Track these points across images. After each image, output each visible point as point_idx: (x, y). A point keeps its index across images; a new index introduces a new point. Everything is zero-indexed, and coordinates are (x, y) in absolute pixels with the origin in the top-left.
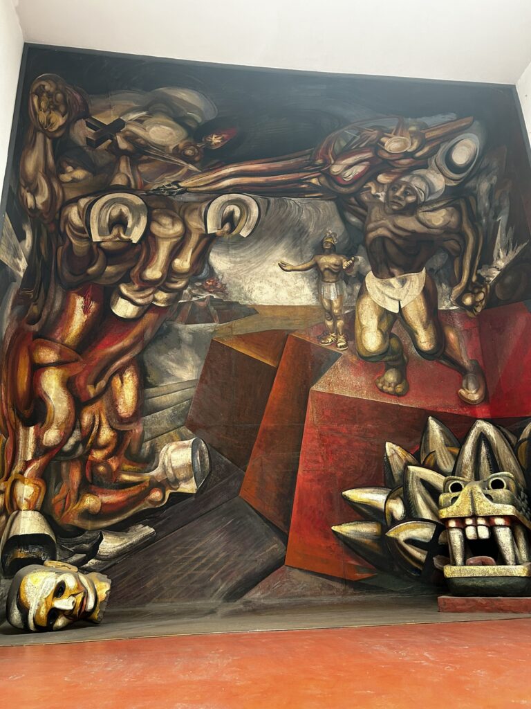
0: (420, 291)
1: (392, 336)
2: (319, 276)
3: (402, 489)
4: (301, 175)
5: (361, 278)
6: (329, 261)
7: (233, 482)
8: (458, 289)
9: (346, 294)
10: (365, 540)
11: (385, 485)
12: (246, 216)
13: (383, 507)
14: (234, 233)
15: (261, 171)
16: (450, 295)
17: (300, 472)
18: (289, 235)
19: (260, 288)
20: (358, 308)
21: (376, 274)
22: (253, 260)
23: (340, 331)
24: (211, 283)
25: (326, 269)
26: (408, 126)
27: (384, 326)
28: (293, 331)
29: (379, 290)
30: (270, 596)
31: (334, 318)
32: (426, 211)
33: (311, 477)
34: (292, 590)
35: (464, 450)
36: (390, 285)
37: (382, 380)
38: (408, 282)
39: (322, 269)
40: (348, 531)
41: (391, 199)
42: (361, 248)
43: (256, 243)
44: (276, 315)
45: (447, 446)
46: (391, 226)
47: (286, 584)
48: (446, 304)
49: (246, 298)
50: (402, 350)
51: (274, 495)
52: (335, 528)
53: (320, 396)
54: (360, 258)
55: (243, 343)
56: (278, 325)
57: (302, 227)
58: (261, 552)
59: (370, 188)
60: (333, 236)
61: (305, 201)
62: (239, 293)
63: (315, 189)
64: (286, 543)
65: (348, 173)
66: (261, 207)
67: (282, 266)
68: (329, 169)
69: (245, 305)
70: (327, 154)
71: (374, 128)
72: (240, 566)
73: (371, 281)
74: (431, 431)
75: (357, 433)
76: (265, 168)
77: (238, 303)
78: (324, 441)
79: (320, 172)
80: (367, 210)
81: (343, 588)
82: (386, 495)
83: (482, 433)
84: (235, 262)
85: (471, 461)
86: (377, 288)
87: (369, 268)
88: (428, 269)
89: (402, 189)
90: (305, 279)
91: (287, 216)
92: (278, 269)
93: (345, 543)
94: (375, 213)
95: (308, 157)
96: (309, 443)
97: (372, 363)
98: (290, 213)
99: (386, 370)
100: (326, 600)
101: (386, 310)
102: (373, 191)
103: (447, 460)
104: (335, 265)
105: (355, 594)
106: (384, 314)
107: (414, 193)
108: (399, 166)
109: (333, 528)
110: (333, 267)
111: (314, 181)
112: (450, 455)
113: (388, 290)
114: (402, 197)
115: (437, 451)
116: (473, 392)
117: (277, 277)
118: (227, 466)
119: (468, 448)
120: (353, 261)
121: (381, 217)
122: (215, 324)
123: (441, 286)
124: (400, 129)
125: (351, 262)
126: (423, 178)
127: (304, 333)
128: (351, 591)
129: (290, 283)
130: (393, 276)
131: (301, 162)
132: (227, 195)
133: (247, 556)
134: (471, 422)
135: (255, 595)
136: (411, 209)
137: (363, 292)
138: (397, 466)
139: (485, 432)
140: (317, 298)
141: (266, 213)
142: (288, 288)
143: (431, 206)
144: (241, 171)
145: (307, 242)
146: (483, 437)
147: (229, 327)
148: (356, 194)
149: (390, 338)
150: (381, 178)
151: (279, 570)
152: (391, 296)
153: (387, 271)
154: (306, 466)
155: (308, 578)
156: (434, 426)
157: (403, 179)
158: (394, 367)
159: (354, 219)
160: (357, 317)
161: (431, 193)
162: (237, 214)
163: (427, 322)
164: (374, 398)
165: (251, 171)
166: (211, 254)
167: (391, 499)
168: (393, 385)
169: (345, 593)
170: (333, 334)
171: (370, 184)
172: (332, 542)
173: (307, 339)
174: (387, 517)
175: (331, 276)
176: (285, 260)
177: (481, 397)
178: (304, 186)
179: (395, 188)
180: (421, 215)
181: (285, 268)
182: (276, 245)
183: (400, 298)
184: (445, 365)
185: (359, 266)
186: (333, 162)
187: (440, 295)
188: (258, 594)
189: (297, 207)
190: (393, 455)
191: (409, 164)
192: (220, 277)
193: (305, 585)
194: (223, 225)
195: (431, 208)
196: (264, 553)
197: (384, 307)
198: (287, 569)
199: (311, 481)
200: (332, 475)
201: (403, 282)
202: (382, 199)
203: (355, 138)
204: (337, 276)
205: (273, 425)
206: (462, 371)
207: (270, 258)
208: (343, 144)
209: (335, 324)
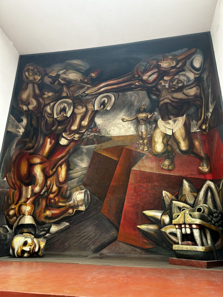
0: (183, 125)
1: (168, 145)
2: (138, 122)
3: (169, 211)
4: (131, 82)
5: (156, 121)
6: (142, 115)
7: (99, 207)
8: (200, 122)
9: (149, 129)
10: (151, 232)
11: (161, 209)
12: (109, 101)
13: (160, 218)
14: (105, 109)
15: (115, 83)
16: (197, 125)
17: (125, 203)
18: (126, 107)
19: (114, 130)
20: (154, 134)
21: (163, 119)
22: (111, 119)
23: (146, 144)
24: (95, 129)
25: (141, 119)
26: (167, 57)
27: (165, 141)
28: (126, 146)
29: (164, 126)
30: (110, 252)
31: (143, 139)
32: (187, 89)
33: (130, 205)
34: (120, 251)
35: (199, 194)
36: (169, 123)
37: (163, 164)
38: (177, 121)
39: (139, 119)
40: (144, 228)
41: (171, 86)
42: (157, 109)
43: (113, 112)
44: (119, 139)
45: (191, 192)
46: (170, 98)
47: (117, 248)
48: (195, 129)
49: (108, 134)
50: (173, 150)
51: (114, 212)
52: (139, 226)
53: (135, 172)
54: (156, 113)
55: (106, 152)
56: (120, 144)
57: (132, 103)
58: (108, 235)
59: (161, 83)
60: (144, 105)
61: (133, 92)
62: (105, 132)
63: (138, 87)
64: (118, 231)
65: (150, 78)
66: (116, 97)
67: (123, 120)
68: (142, 78)
69: (107, 137)
70: (138, 72)
71: (153, 60)
72: (100, 239)
73: (160, 122)
74: (184, 186)
75: (150, 187)
76: (116, 82)
77: (104, 136)
78: (136, 190)
79: (139, 80)
80: (160, 92)
81: (141, 251)
82: (162, 213)
83: (209, 186)
84: (104, 120)
85: (203, 199)
86: (163, 125)
87: (160, 117)
88: (187, 115)
89: (176, 81)
90: (132, 124)
91: (126, 99)
92: (121, 121)
93: (143, 233)
94: (164, 93)
95: (131, 75)
96: (130, 191)
97: (159, 157)
98: (127, 98)
99: (165, 160)
100: (133, 256)
101: (166, 135)
102: (163, 84)
103: (191, 198)
104: (145, 117)
105: (146, 254)
106: (165, 136)
107: (182, 82)
108: (171, 72)
109: (138, 226)
110: (144, 118)
111: (137, 84)
112: (193, 196)
113: (168, 125)
114: (176, 85)
115: (186, 194)
116: (206, 168)
117: (120, 124)
118: (97, 200)
119: (202, 193)
120: (153, 115)
121: (167, 94)
122: (95, 145)
123: (193, 121)
124: (165, 59)
125: (152, 115)
126: (185, 75)
127: (130, 146)
128: (144, 253)
129: (126, 126)
130: (170, 119)
131: (129, 77)
132: (103, 94)
133: (102, 236)
134: (204, 181)
135: (105, 251)
136: (180, 89)
137: (156, 127)
138: (167, 201)
139: (211, 186)
140: (137, 131)
141: (118, 99)
142: (125, 128)
143: (189, 86)
144: (107, 84)
145: (133, 109)
146: (209, 188)
147: (101, 146)
148: (156, 86)
149: (167, 146)
150: (165, 78)
151: (115, 242)
152: (169, 128)
153: (168, 117)
154: (128, 201)
155: (126, 246)
156: (186, 184)
157: (176, 77)
158: (168, 158)
159: (154, 97)
160: (153, 138)
161: (189, 81)
162: (106, 101)
163: (185, 138)
164: (159, 172)
165: (111, 84)
166: (95, 118)
167: (164, 215)
168: (167, 166)
169: (141, 254)
170: (142, 146)
171: (161, 81)
172: (137, 232)
173: (131, 149)
174: (161, 222)
175: (143, 122)
176: (124, 117)
177: (209, 170)
178: (133, 86)
179: (173, 81)
180: (185, 91)
181: (124, 121)
182: (121, 112)
183: (173, 128)
184: (192, 156)
185: (155, 116)
186: (142, 75)
187: (192, 125)
188: (106, 251)
189: (130, 95)
190: (166, 196)
191: (175, 71)
192: (98, 127)
193: (125, 249)
194: (101, 106)
195: (190, 87)
196: (109, 235)
197: (165, 133)
198: (118, 242)
199: (130, 207)
200: (138, 204)
201: (175, 121)
202: (167, 87)
203: (147, 65)
204: (145, 122)
205: (115, 184)
206: (201, 159)
207: (118, 117)
208: (143, 68)
209: (143, 142)
